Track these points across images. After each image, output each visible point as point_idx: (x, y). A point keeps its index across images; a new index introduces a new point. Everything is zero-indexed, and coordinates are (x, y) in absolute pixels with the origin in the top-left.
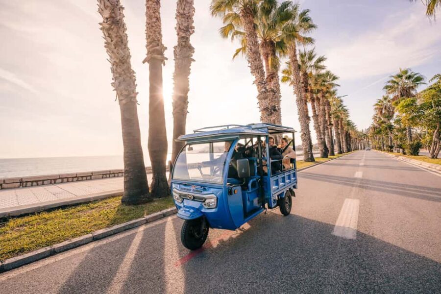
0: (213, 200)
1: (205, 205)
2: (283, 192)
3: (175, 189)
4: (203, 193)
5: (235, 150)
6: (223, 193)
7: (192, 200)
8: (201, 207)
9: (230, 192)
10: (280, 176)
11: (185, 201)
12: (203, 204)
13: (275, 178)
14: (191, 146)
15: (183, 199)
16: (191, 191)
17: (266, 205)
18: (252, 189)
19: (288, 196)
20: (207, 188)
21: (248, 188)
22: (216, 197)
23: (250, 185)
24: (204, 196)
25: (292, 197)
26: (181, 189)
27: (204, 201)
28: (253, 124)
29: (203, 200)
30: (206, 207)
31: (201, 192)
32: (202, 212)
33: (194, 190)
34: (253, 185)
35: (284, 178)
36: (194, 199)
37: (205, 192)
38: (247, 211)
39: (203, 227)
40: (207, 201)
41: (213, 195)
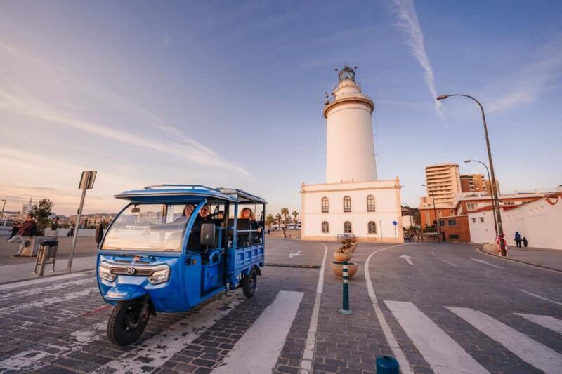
0: (163, 273)
1: (152, 279)
2: (248, 269)
3: (104, 263)
4: (150, 264)
5: (199, 214)
6: (178, 262)
7: (133, 275)
8: (146, 283)
9: (188, 262)
10: (247, 250)
11: (120, 277)
12: (149, 279)
13: (240, 251)
14: (137, 207)
15: (117, 275)
16: (133, 263)
17: (228, 285)
18: (213, 262)
19: (253, 274)
20: (157, 258)
21: (209, 261)
22: (168, 267)
23: (211, 258)
24: (153, 268)
25: (258, 276)
26: (117, 261)
27: (151, 275)
28: (222, 189)
29: (149, 274)
30: (153, 282)
31: (149, 263)
32: (145, 290)
33: (137, 262)
34: (215, 258)
35: (250, 253)
36: (136, 273)
37: (155, 263)
38: (205, 289)
39: (144, 311)
40: (155, 274)
41: (165, 266)
